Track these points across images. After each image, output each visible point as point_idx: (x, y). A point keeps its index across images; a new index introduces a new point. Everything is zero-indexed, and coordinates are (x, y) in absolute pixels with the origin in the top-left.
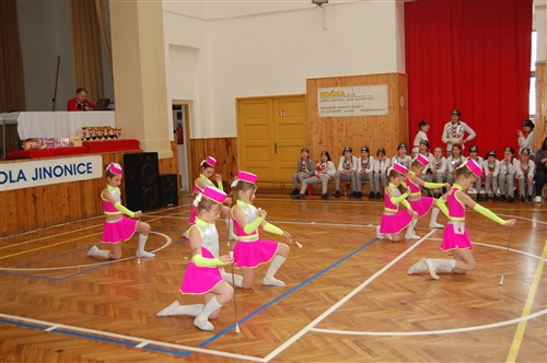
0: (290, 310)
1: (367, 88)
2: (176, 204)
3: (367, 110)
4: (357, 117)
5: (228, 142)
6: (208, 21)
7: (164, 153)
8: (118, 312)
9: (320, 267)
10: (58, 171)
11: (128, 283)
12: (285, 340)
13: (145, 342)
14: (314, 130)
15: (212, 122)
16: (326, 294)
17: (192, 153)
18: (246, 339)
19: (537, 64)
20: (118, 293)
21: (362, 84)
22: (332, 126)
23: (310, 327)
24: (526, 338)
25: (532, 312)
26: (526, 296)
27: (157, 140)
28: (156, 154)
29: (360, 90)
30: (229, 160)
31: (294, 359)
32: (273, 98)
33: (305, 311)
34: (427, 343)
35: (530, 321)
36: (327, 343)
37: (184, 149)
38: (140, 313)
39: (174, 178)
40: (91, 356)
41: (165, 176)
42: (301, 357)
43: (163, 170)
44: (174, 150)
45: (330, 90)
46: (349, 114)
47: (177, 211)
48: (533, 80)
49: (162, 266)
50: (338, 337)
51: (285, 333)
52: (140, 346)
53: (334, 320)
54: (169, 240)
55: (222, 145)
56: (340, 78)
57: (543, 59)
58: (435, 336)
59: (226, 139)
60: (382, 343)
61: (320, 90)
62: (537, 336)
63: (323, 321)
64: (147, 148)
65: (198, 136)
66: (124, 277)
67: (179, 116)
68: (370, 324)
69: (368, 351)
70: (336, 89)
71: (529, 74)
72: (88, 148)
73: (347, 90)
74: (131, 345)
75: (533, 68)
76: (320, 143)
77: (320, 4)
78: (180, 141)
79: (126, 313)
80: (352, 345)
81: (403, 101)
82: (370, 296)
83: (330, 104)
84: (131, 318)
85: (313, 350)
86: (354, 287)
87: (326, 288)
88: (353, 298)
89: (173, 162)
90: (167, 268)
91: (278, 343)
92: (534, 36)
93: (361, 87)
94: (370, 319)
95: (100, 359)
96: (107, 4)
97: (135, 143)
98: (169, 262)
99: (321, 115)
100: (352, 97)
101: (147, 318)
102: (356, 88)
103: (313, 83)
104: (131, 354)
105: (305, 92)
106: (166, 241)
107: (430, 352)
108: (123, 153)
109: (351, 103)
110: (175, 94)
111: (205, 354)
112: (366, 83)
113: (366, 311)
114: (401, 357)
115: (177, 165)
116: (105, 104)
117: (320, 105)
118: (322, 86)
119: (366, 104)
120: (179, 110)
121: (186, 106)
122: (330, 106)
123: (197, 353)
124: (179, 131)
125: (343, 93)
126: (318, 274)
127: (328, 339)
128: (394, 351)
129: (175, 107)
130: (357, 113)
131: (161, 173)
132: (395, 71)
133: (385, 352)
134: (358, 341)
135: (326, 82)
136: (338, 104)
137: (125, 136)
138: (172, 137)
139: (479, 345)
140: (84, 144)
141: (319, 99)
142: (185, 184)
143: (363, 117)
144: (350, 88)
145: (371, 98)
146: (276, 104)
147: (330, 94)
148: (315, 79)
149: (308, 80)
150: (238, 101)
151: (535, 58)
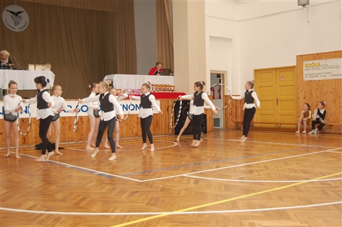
1: (335, 60)
2: (205, 132)
3: (335, 75)
4: (329, 80)
6: (239, 21)
10: (132, 107)
14: (301, 89)
17: (226, 104)
21: (332, 58)
22: (312, 86)
29: (330, 62)
32: (276, 69)
45: (311, 62)
46: (323, 78)
56: (318, 54)
61: (305, 63)
70: (315, 62)
73: (320, 61)
76: (305, 98)
83: (310, 72)
93: (331, 60)
99: (306, 79)
100: (326, 67)
102: (328, 60)
103: (301, 58)
105: (295, 64)
109: (325, 71)
110: (213, 65)
112: (335, 57)
117: (305, 72)
118: (307, 60)
119: (335, 71)
121: (223, 75)
122: (311, 73)
125: (319, 64)
130: (329, 77)
135: (308, 57)
136: (316, 71)
137: (177, 90)
141: (304, 68)
142: (222, 125)
143: (332, 80)
144: (324, 61)
145: (337, 67)
146: (278, 73)
147: (311, 65)
148: (302, 56)
149: (297, 56)
150: (255, 71)
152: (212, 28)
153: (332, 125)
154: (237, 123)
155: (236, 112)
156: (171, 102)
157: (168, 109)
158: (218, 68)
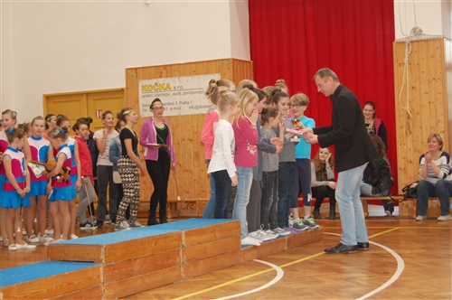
1: (195, 78)
3: (197, 107)
4: (186, 117)
21: (190, 74)
29: (188, 82)
32: (88, 94)
45: (152, 82)
46: (175, 113)
56: (165, 66)
61: (142, 83)
70: (161, 81)
93: (190, 78)
99: (144, 114)
100: (180, 90)
102: (184, 79)
103: (134, 74)
105: (122, 85)
109: (178, 98)
112: (196, 73)
117: (141, 101)
118: (144, 78)
119: (196, 100)
125: (168, 85)
130: (186, 111)
132: (229, 57)
135: (149, 72)
141: (141, 94)
143: (192, 116)
144: (176, 79)
145: (200, 92)
146: (91, 102)
147: (153, 87)
148: (136, 69)
149: (127, 70)
150: (48, 98)
151: (398, 36)
153: (194, 202)
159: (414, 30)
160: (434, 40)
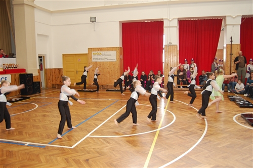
0: (81, 129)
1: (109, 52)
2: (40, 92)
3: (109, 60)
4: (106, 62)
5: (59, 70)
6: (52, 26)
7: (35, 74)
8: (17, 133)
9: (92, 114)
11: (21, 122)
12: (79, 140)
13: (28, 143)
15: (53, 63)
16: (94, 124)
17: (46, 74)
18: (66, 141)
19: (165, 46)
20: (18, 126)
21: (107, 51)
22: (97, 65)
23: (88, 135)
24: (159, 135)
25: (161, 127)
26: (159, 122)
27: (32, 69)
28: (32, 74)
29: (107, 53)
30: (60, 76)
31: (82, 146)
32: (76, 54)
33: (86, 130)
34: (128, 139)
35: (160, 130)
36: (94, 140)
37: (43, 72)
38: (26, 133)
39: (39, 83)
40: (7, 149)
41: (36, 82)
42: (85, 146)
43: (35, 80)
44: (39, 73)
45: (96, 52)
46: (103, 61)
47: (40, 95)
48: (164, 50)
49: (34, 116)
50: (98, 138)
51: (80, 138)
52: (26, 145)
53: (96, 133)
54: (37, 106)
55: (57, 71)
56: (100, 48)
57: (167, 44)
58: (130, 136)
59: (59, 69)
60: (112, 139)
61: (93, 52)
62: (163, 135)
63: (93, 133)
64: (29, 72)
65: (48, 68)
66: (20, 120)
67: (41, 60)
68: (109, 133)
69: (108, 142)
70: (99, 52)
71: (163, 49)
72: (5, 72)
73: (102, 52)
74: (23, 145)
75: (164, 47)
77: (93, 22)
78: (41, 69)
79: (20, 133)
80: (102, 141)
81: (122, 57)
82: (109, 124)
83: (96, 57)
84: (23, 135)
85: (89, 143)
86: (104, 121)
87: (94, 122)
88: (103, 125)
89: (39, 77)
90: (36, 116)
91: (77, 141)
92: (164, 36)
94: (109, 132)
95: (11, 150)
96: (13, 18)
97: (24, 70)
98: (37, 114)
99: (94, 61)
100: (104, 55)
101: (29, 135)
102: (105, 52)
103: (90, 50)
104: (23, 148)
106: (36, 106)
107: (129, 142)
108: (19, 74)
109: (104, 57)
110: (39, 52)
111: (51, 147)
112: (109, 50)
113: (108, 129)
114: (119, 144)
115: (40, 78)
116: (12, 55)
117: (93, 57)
119: (109, 58)
120: (41, 58)
121: (44, 57)
123: (48, 146)
124: (41, 66)
126: (91, 117)
127: (94, 139)
128: (116, 142)
129: (39, 57)
130: (106, 60)
131: (34, 81)
132: (119, 46)
133: (114, 142)
134: (105, 139)
135: (95, 49)
136: (99, 57)
137: (20, 67)
138: (38, 68)
139: (144, 138)
140: (4, 70)
141: (92, 55)
142: (43, 85)
143: (108, 62)
145: (110, 55)
146: (77, 57)
147: (96, 54)
148: (91, 48)
149: (88, 48)
150: (63, 55)
151: (164, 44)
152: (39, 29)
154: (53, 85)
155: (53, 78)
156: (18, 75)
157: (16, 80)
158: (41, 53)
159: (170, 43)
160: (174, 45)
